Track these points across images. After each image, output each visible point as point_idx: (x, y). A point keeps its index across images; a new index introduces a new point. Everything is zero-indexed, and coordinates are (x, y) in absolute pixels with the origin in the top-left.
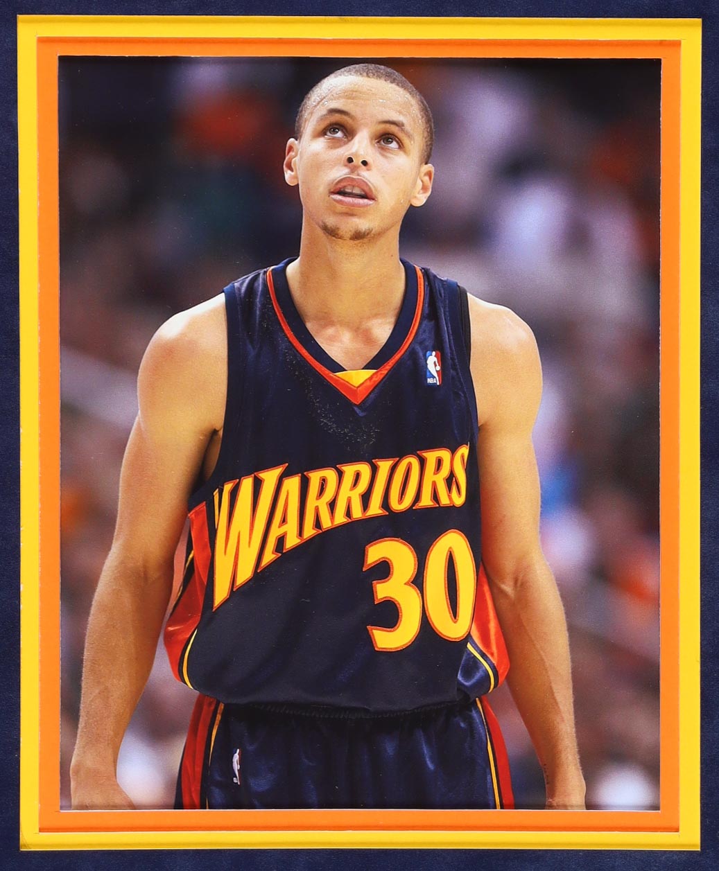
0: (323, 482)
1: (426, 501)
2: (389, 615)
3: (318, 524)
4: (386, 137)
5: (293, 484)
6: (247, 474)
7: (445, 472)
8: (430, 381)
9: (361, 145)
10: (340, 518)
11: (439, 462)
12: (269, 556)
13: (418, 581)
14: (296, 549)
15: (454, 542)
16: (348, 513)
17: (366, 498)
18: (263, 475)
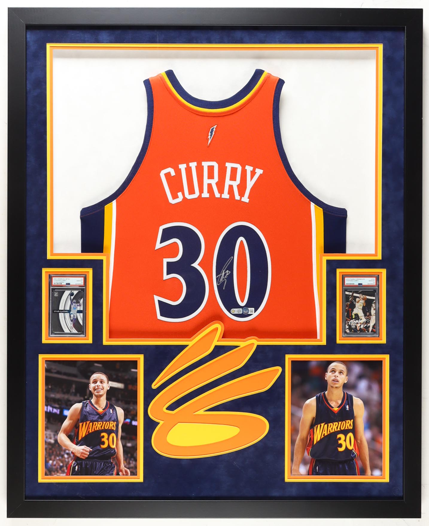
0: (331, 425)
1: (346, 428)
2: (341, 446)
3: (330, 432)
4: (341, 372)
5: (326, 426)
6: (319, 424)
7: (349, 423)
8: (347, 410)
9: (337, 374)
10: (333, 431)
11: (348, 422)
12: (322, 437)
13: (345, 440)
14: (327, 435)
15: (351, 435)
16: (334, 430)
17: (337, 428)
18: (321, 424)
